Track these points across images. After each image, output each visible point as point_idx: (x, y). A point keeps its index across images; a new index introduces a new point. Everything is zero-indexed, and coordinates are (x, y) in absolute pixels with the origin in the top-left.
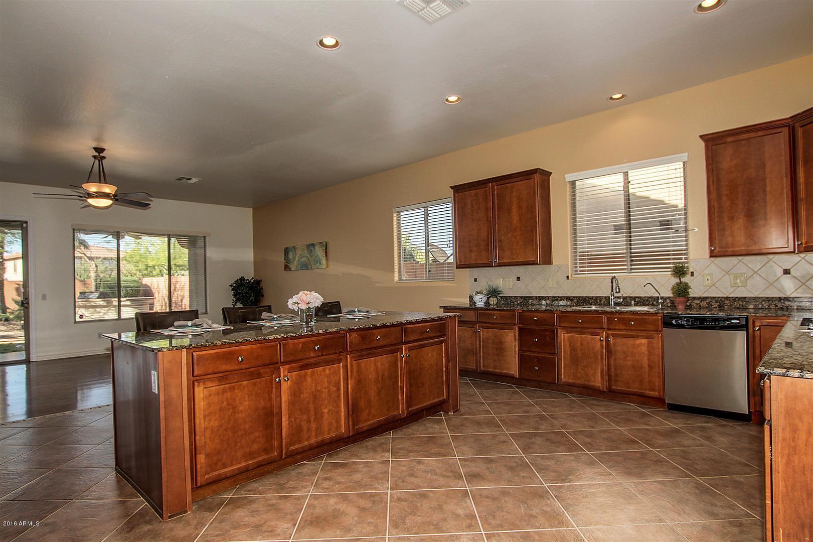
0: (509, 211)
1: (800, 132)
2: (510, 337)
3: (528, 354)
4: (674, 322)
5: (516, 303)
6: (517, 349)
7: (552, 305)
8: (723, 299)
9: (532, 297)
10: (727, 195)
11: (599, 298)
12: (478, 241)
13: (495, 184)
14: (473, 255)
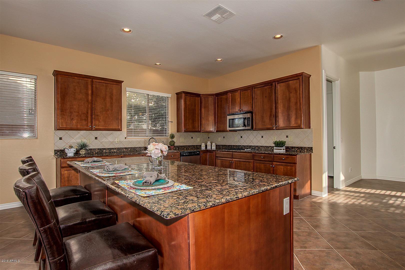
0: (104, 99)
1: (203, 99)
4: (184, 154)
5: (94, 153)
7: (117, 152)
9: (105, 148)
12: (78, 113)
13: (95, 80)
14: (74, 122)
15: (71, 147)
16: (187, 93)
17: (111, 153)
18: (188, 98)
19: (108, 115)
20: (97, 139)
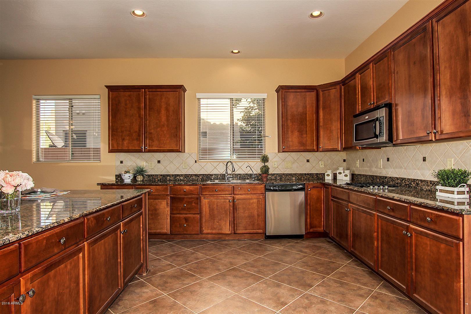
0: (159, 112)
1: (321, 93)
2: (164, 205)
3: (178, 216)
4: (272, 188)
5: (156, 179)
6: (169, 214)
7: (184, 180)
8: (282, 175)
9: (169, 175)
10: (290, 120)
11: (216, 175)
12: (130, 132)
14: (126, 143)
15: (126, 172)
17: (177, 182)
18: (291, 96)
19: (164, 132)
20: (160, 163)
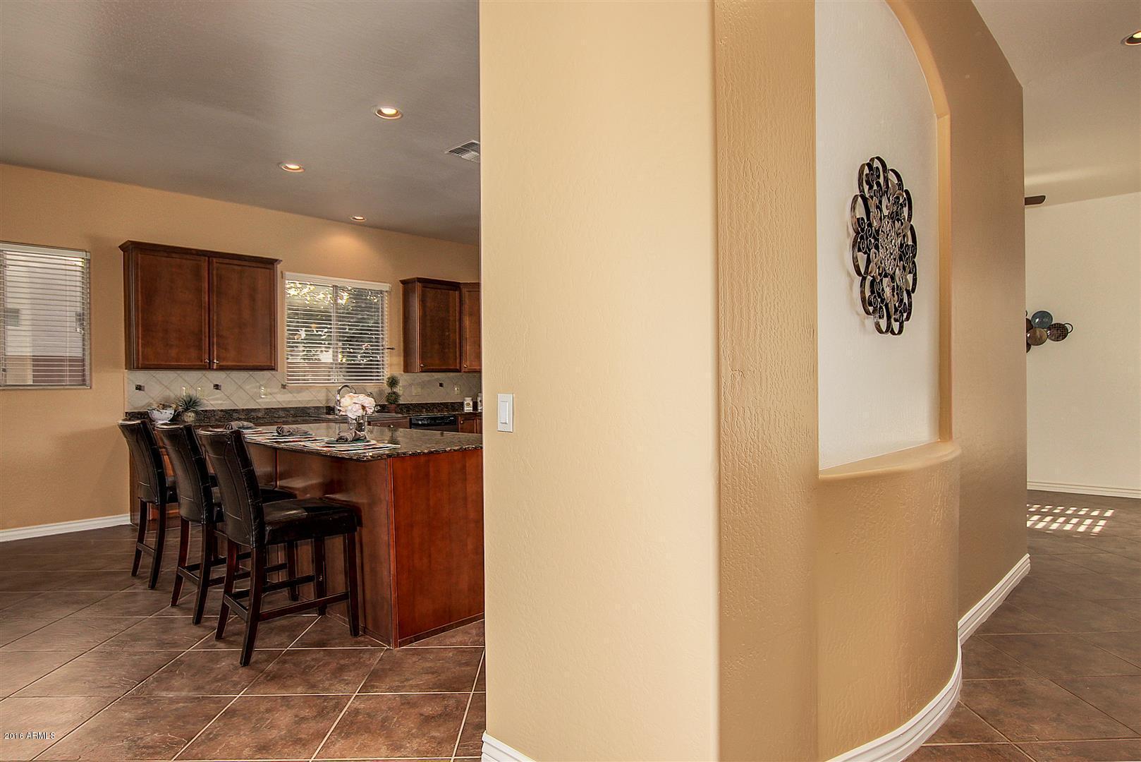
0: (237, 300)
5: (212, 418)
9: (237, 410)
12: (179, 333)
13: (215, 260)
15: (164, 406)
16: (426, 282)
18: (430, 293)
19: (246, 336)
20: (218, 388)
